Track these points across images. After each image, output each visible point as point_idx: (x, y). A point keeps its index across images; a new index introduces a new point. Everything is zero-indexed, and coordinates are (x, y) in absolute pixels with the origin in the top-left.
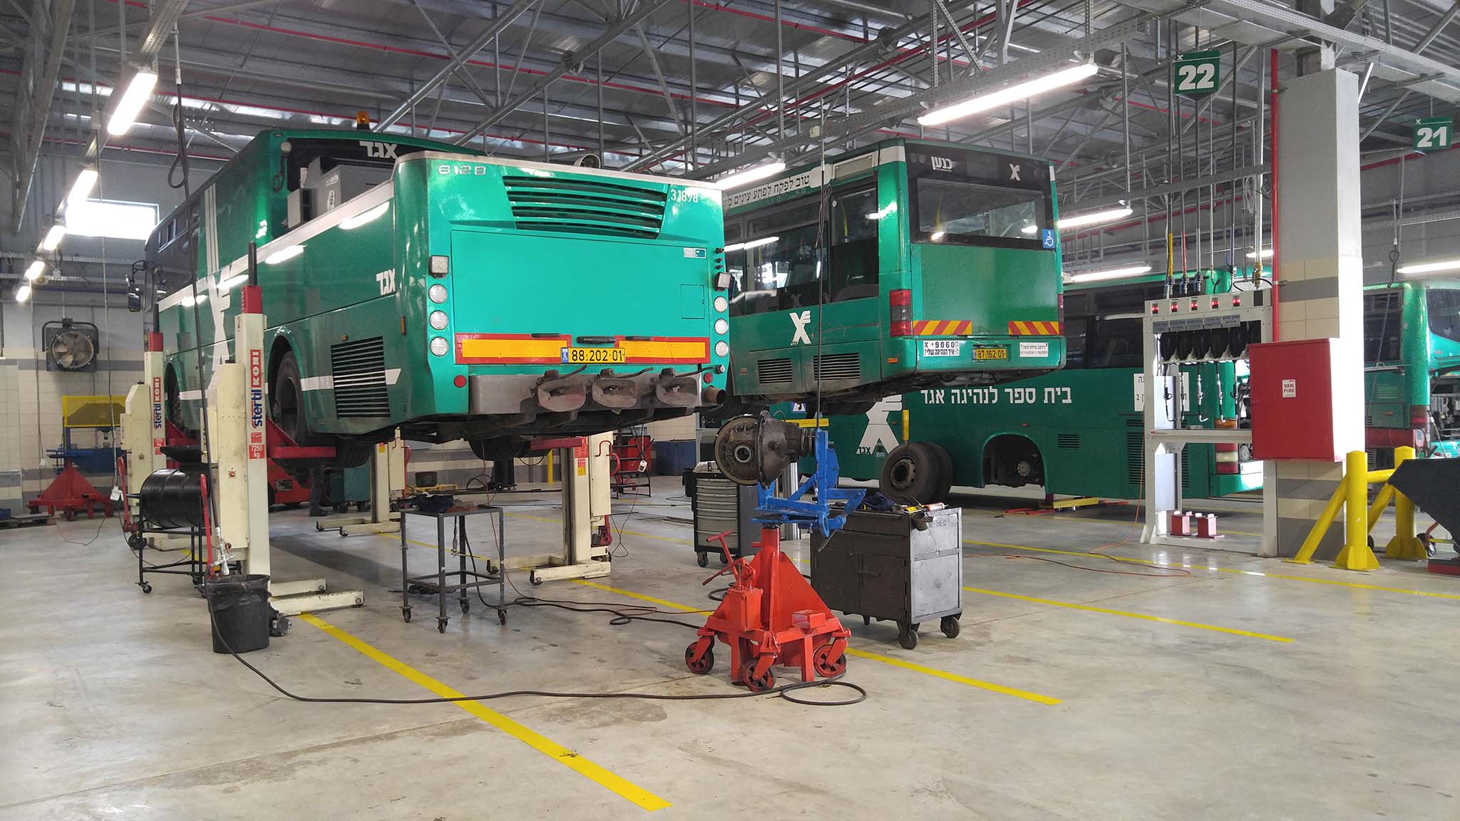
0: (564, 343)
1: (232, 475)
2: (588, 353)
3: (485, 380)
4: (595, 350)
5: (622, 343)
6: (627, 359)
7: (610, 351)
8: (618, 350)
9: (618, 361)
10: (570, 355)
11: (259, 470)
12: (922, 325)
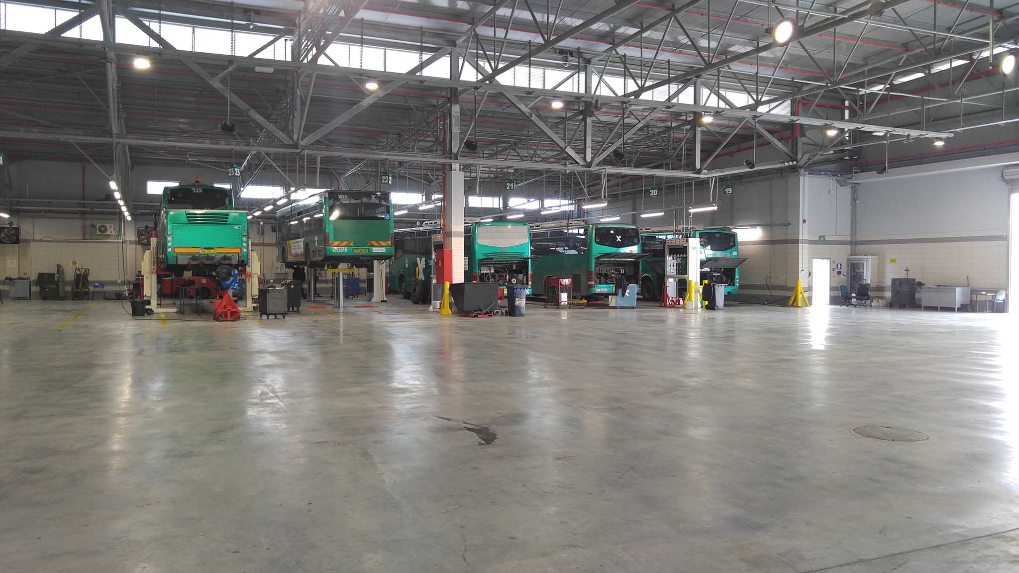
1: (147, 278)
3: (179, 257)
4: (208, 251)
5: (216, 249)
6: (216, 253)
8: (214, 251)
10: (202, 252)
11: (155, 277)
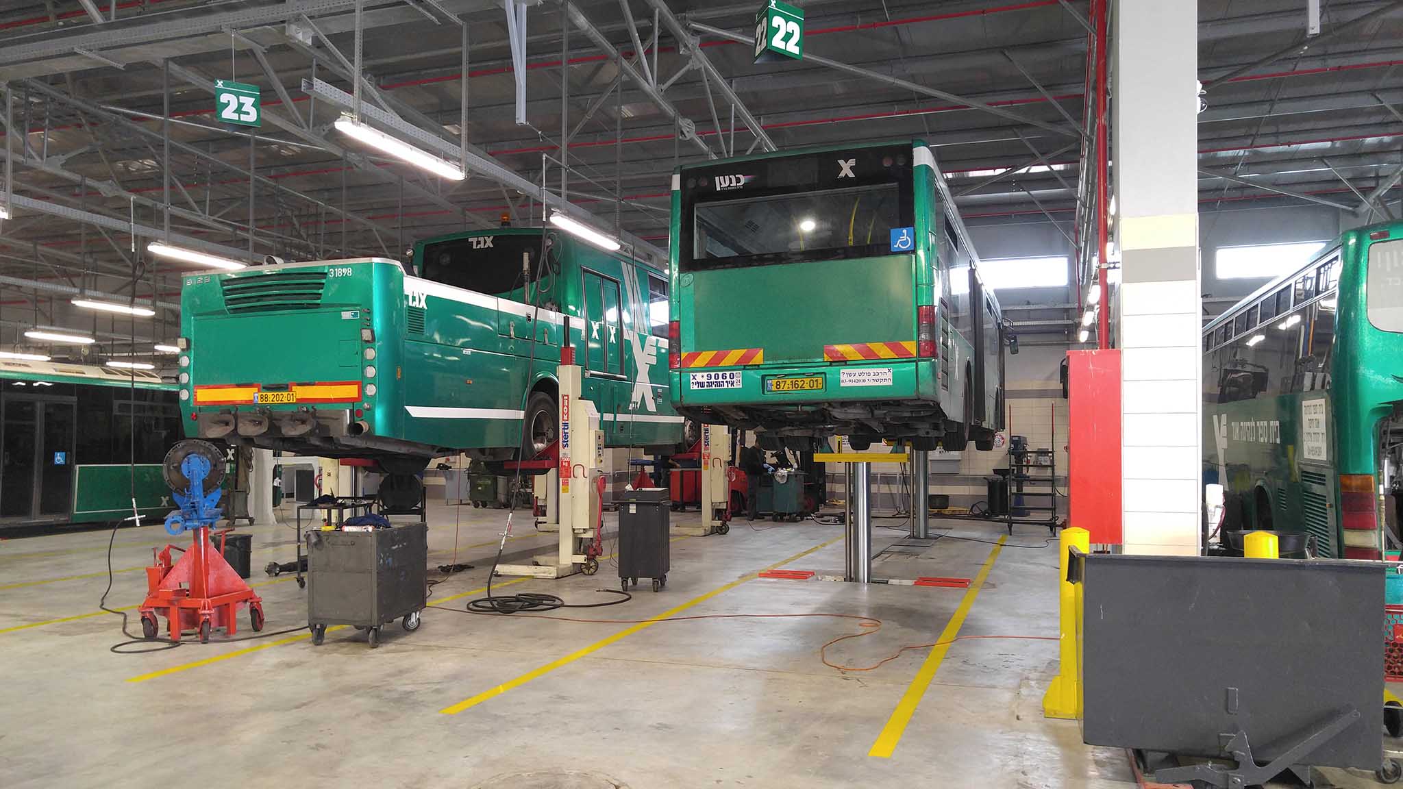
0: (256, 390)
2: (271, 397)
4: (275, 394)
5: (294, 388)
6: (297, 399)
7: (285, 394)
8: (291, 393)
9: (291, 401)
10: (259, 398)
12: (693, 357)
